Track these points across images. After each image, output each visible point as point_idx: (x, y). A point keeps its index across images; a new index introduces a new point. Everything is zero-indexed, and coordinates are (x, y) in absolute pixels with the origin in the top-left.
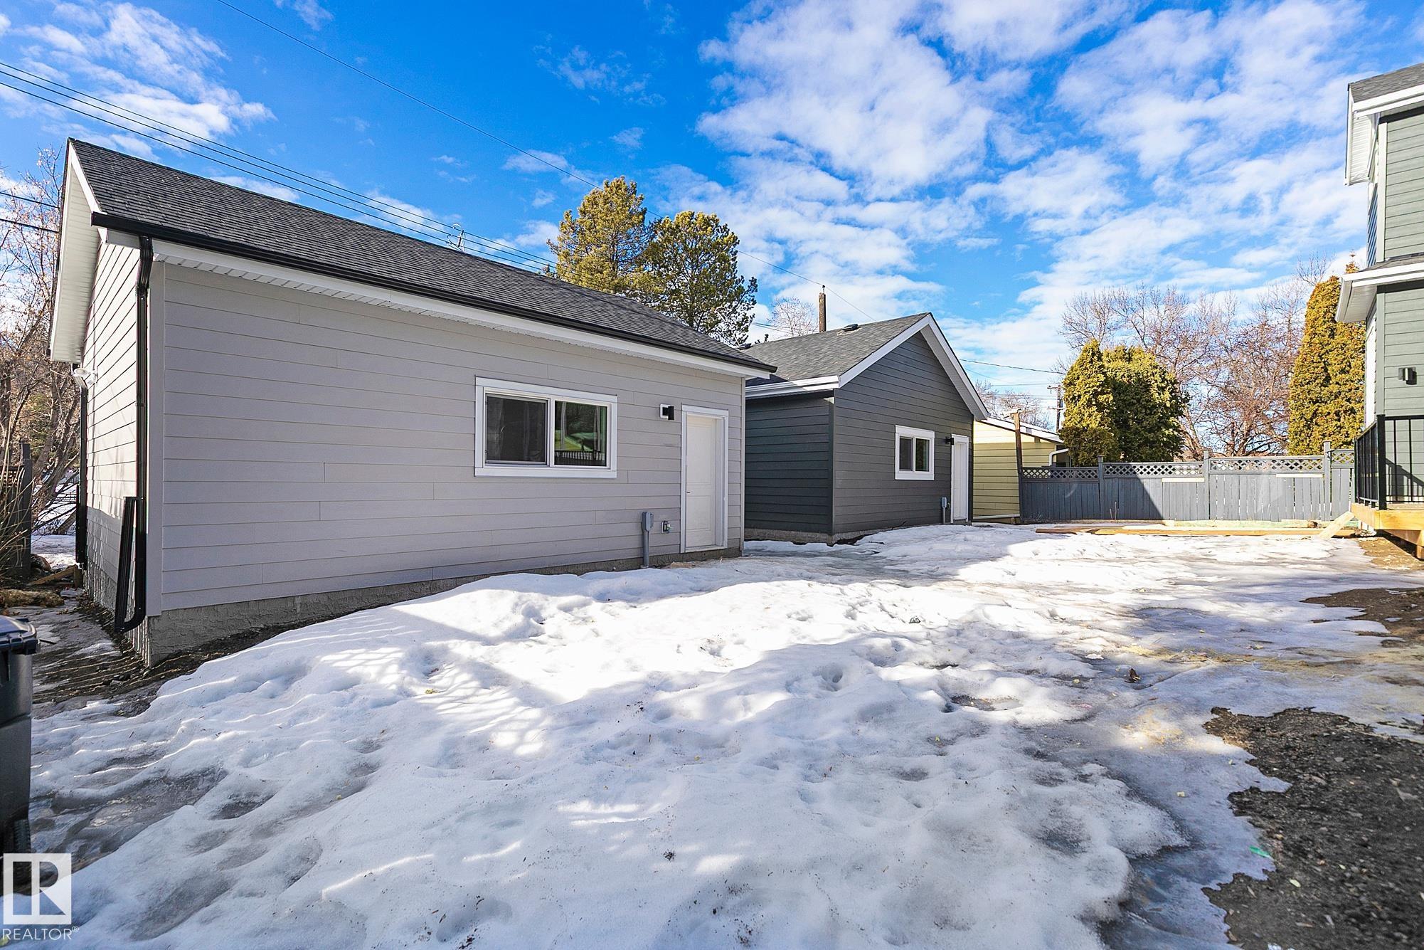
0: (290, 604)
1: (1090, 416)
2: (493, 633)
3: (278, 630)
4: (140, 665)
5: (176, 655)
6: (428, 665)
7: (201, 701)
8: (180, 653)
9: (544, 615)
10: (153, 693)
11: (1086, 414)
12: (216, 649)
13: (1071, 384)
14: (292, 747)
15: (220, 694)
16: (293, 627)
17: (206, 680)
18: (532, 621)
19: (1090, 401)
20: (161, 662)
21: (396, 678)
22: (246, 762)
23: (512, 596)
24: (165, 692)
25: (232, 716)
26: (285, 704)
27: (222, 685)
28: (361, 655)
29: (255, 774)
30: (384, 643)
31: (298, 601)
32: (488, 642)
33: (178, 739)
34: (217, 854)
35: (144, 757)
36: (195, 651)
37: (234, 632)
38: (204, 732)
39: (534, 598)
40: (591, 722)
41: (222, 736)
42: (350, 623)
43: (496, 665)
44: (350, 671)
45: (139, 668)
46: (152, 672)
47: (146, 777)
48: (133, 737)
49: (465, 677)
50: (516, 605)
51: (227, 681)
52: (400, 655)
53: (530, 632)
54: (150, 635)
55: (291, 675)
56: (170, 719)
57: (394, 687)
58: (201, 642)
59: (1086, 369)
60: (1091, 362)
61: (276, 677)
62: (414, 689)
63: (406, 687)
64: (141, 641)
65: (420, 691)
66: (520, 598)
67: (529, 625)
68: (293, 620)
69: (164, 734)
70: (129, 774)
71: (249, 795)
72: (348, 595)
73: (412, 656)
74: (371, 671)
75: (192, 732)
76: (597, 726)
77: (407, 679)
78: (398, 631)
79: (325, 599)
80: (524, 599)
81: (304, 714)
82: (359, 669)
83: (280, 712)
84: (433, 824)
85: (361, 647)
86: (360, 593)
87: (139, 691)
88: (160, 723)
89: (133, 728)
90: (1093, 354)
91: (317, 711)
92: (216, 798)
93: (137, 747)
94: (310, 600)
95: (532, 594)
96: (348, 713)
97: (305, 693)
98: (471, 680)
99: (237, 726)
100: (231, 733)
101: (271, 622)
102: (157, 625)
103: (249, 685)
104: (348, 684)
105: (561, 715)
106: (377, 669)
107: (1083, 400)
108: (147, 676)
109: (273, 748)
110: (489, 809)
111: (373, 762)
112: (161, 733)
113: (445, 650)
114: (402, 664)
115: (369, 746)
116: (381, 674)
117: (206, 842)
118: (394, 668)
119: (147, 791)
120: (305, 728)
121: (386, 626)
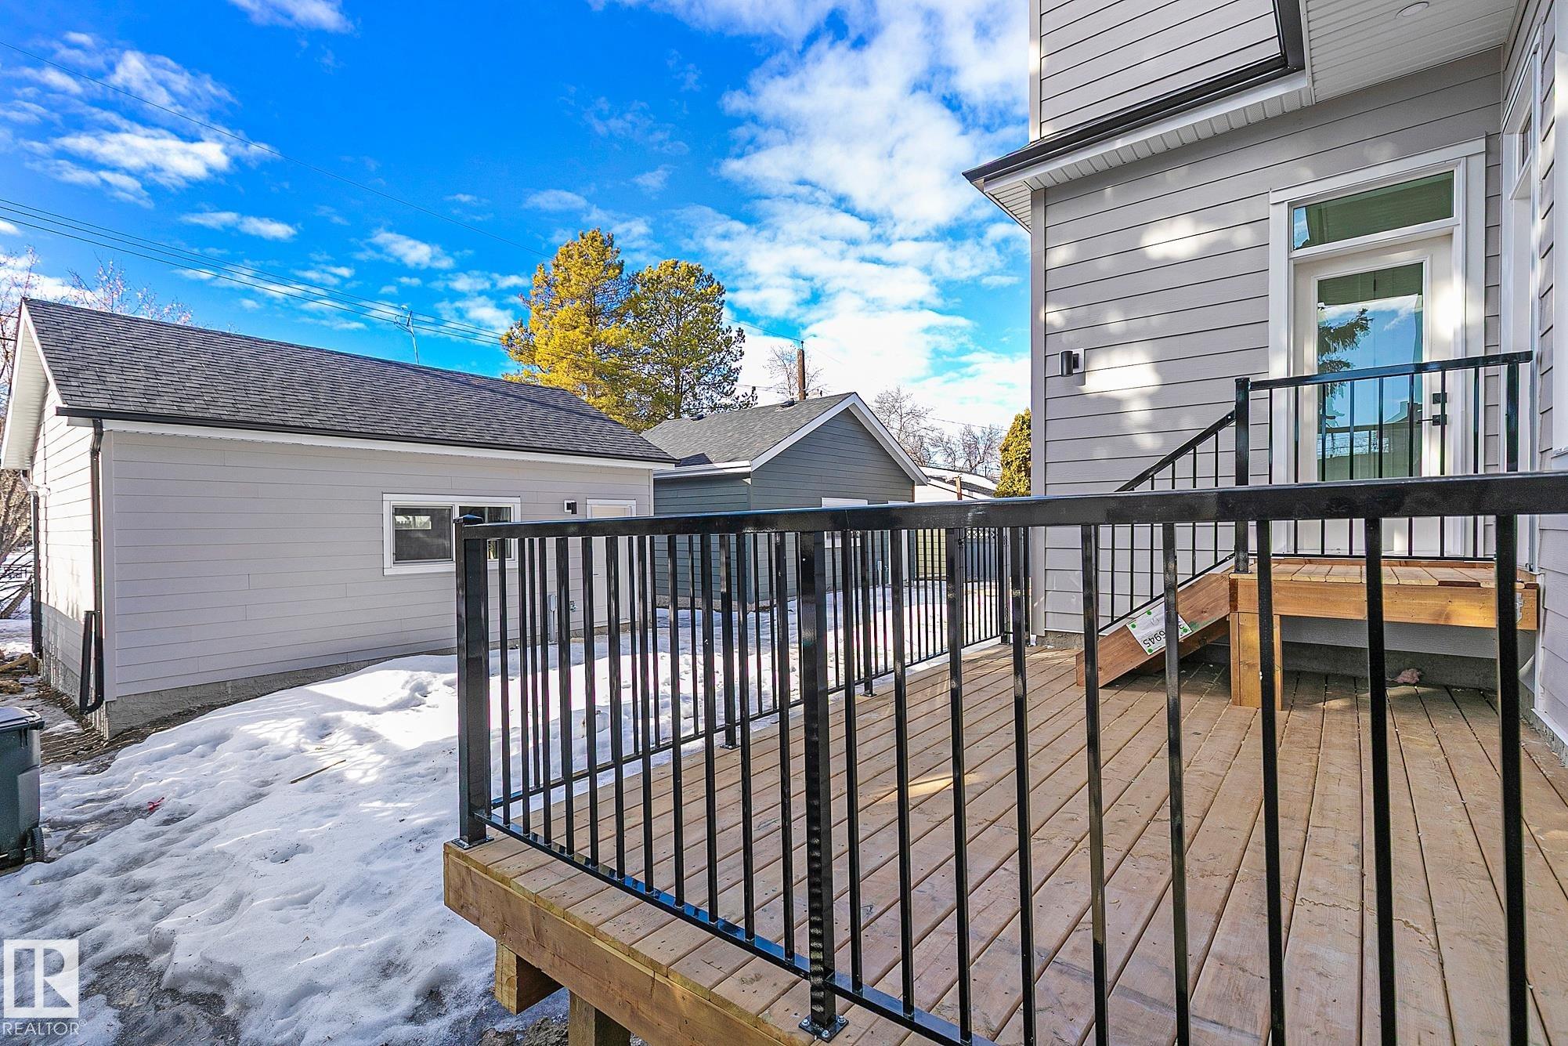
0: (222, 688)
1: (1020, 481)
2: (380, 704)
3: (212, 707)
4: (101, 739)
5: (129, 730)
6: (323, 730)
7: (148, 761)
8: (132, 728)
9: (430, 689)
10: (113, 758)
11: (1017, 479)
12: (161, 724)
13: (1005, 450)
14: (211, 786)
15: (163, 757)
16: (224, 705)
17: (153, 746)
18: (417, 694)
19: (1019, 467)
20: (117, 736)
21: (295, 740)
22: (180, 796)
23: (404, 675)
24: (121, 756)
25: (171, 770)
26: (211, 761)
27: (164, 750)
28: (272, 724)
29: (185, 802)
30: (292, 715)
31: (229, 684)
32: (374, 712)
33: (132, 786)
34: (158, 841)
35: (109, 798)
36: (144, 726)
37: (176, 711)
38: (151, 780)
39: (424, 676)
40: (417, 763)
41: (164, 781)
42: (269, 701)
43: (374, 729)
44: (261, 737)
45: (100, 741)
46: (111, 743)
47: (112, 808)
48: (100, 786)
49: (347, 737)
50: (407, 682)
51: (168, 746)
52: (302, 724)
53: (413, 703)
54: (107, 715)
55: (217, 741)
56: (126, 774)
57: (292, 746)
58: (148, 720)
59: (1017, 436)
60: (1022, 429)
61: (206, 743)
62: (307, 747)
63: (302, 746)
64: (100, 720)
65: (311, 748)
66: (411, 676)
67: (414, 698)
68: (225, 700)
69: (122, 783)
70: (99, 808)
71: (180, 814)
72: (272, 678)
73: (311, 724)
74: (276, 736)
75: (143, 779)
76: (420, 764)
77: (303, 740)
78: (304, 706)
79: (252, 681)
80: (415, 677)
81: (223, 766)
82: (268, 735)
83: (207, 766)
84: (285, 816)
85: (273, 718)
86: (282, 676)
87: (102, 758)
88: (119, 777)
89: (100, 781)
90: (1024, 423)
91: (232, 763)
92: (159, 815)
93: (103, 792)
94: (240, 683)
95: (423, 672)
96: (254, 764)
97: (225, 752)
98: (350, 739)
99: (175, 776)
100: (171, 779)
101: (206, 702)
102: (113, 708)
103: (186, 749)
104: (259, 745)
105: (396, 759)
106: (281, 734)
107: (1014, 467)
108: (107, 746)
109: (198, 787)
110: (321, 808)
111: (265, 793)
112: (120, 783)
113: (339, 720)
114: (302, 730)
115: (266, 783)
116: (283, 738)
117: (151, 836)
118: (295, 732)
119: (112, 816)
120: (222, 775)
121: (296, 703)
